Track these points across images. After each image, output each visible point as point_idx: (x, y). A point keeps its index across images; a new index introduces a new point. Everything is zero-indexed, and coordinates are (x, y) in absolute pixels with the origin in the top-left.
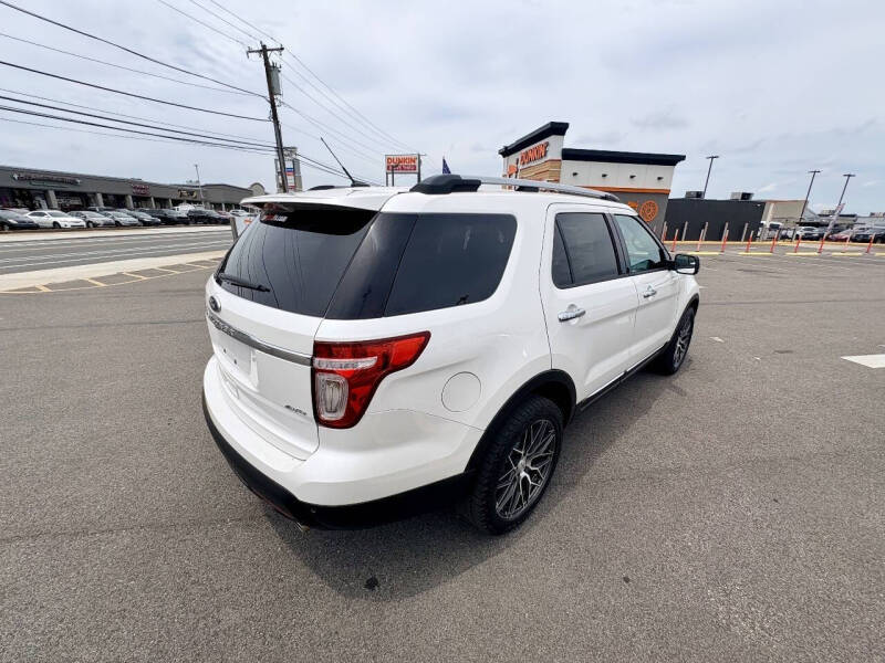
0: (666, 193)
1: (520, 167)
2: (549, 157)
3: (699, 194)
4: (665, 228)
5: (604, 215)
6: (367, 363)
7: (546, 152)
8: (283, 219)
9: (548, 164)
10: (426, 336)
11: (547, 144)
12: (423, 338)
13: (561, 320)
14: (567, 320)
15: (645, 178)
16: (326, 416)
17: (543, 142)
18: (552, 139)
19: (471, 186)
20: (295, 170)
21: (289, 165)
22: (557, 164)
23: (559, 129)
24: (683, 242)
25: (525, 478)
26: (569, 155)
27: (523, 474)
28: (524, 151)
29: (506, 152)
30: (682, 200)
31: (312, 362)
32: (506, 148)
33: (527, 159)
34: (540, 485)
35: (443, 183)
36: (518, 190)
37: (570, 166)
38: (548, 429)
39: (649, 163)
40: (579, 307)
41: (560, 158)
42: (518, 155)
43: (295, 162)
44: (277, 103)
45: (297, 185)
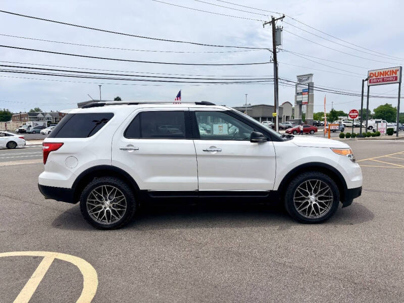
12: (62, 144)
13: (121, 149)
14: (126, 149)
19: (102, 105)
20: (310, 90)
43: (310, 84)
44: (277, 50)
45: (310, 101)
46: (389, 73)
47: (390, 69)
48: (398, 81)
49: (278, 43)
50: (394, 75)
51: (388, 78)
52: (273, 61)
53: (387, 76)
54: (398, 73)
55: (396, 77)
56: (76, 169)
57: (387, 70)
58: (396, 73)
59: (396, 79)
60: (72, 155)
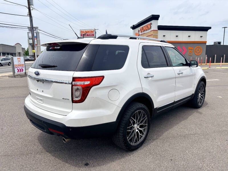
0: (205, 43)
1: (140, 33)
2: (152, 29)
3: (219, 43)
4: (206, 58)
5: (160, 46)
6: (87, 83)
7: (151, 27)
8: (59, 48)
9: (152, 32)
10: (103, 77)
11: (151, 24)
12: (102, 77)
13: (145, 77)
14: (147, 77)
15: (195, 36)
16: (75, 99)
17: (149, 23)
18: (153, 22)
19: (115, 37)
20: (37, 37)
21: (35, 35)
22: (156, 32)
23: (156, 17)
24: (215, 64)
25: (137, 132)
26: (161, 28)
27: (137, 130)
28: (141, 27)
29: (134, 27)
30: (212, 45)
31: (72, 83)
32: (134, 26)
33: (143, 30)
34: (144, 136)
35: (106, 36)
36: (130, 39)
37: (161, 33)
38: (144, 115)
39: (195, 31)
40: (151, 74)
41: (157, 29)
42: (139, 28)
43: (38, 33)
44: (31, 9)
45: (38, 44)
46: (90, 32)
47: (90, 30)
48: (94, 36)
49: (31, 4)
50: (92, 33)
51: (90, 34)
52: (29, 16)
53: (89, 33)
54: (94, 32)
55: (93, 34)
56: (119, 101)
57: (89, 30)
58: (93, 33)
59: (93, 36)
60: (113, 88)
